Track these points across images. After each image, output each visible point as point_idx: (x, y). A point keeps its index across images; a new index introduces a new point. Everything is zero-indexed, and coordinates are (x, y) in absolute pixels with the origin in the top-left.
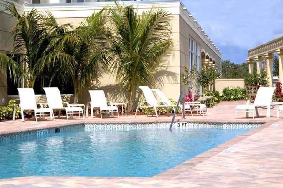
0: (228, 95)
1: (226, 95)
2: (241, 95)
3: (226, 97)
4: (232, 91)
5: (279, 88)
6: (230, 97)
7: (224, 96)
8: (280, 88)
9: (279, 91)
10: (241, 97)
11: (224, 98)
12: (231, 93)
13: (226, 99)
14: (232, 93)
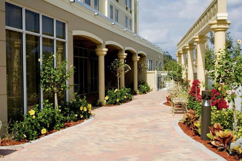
0: (114, 99)
1: (111, 98)
2: (127, 96)
3: (112, 100)
4: (117, 93)
5: (196, 87)
6: (116, 100)
7: (110, 99)
8: (198, 88)
9: (196, 91)
10: (127, 98)
11: (110, 102)
12: (116, 96)
13: (112, 102)
14: (118, 95)
